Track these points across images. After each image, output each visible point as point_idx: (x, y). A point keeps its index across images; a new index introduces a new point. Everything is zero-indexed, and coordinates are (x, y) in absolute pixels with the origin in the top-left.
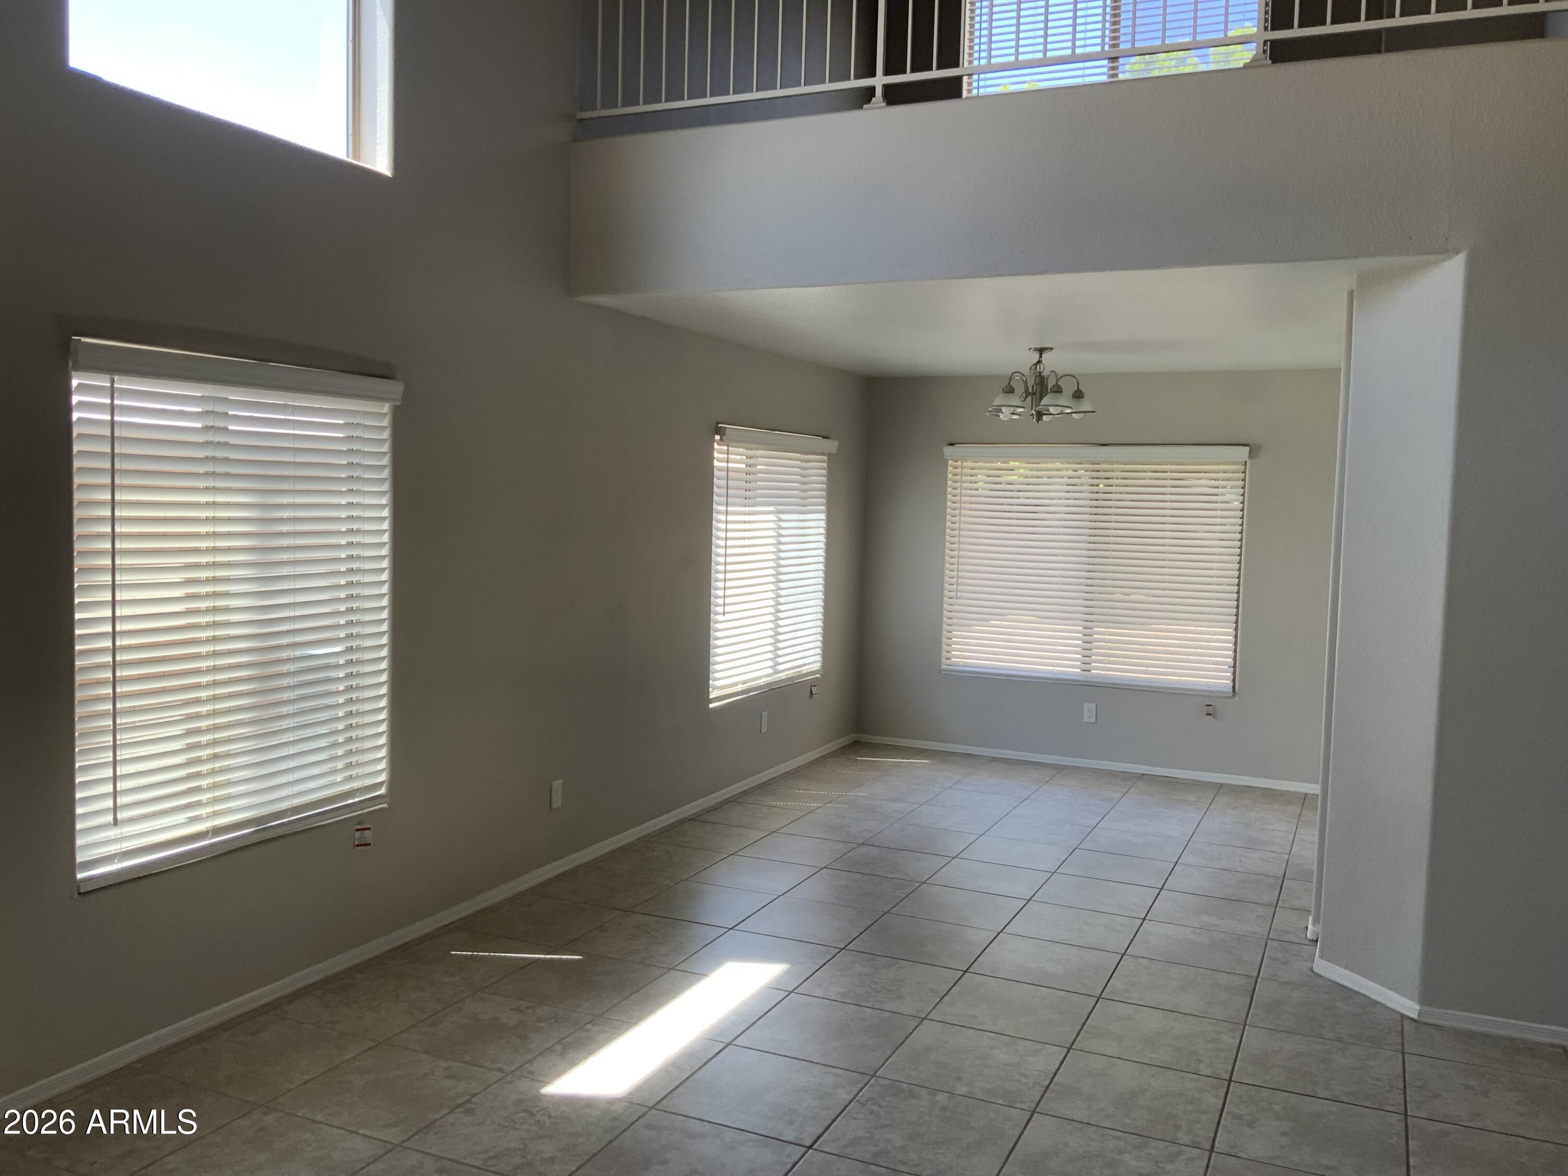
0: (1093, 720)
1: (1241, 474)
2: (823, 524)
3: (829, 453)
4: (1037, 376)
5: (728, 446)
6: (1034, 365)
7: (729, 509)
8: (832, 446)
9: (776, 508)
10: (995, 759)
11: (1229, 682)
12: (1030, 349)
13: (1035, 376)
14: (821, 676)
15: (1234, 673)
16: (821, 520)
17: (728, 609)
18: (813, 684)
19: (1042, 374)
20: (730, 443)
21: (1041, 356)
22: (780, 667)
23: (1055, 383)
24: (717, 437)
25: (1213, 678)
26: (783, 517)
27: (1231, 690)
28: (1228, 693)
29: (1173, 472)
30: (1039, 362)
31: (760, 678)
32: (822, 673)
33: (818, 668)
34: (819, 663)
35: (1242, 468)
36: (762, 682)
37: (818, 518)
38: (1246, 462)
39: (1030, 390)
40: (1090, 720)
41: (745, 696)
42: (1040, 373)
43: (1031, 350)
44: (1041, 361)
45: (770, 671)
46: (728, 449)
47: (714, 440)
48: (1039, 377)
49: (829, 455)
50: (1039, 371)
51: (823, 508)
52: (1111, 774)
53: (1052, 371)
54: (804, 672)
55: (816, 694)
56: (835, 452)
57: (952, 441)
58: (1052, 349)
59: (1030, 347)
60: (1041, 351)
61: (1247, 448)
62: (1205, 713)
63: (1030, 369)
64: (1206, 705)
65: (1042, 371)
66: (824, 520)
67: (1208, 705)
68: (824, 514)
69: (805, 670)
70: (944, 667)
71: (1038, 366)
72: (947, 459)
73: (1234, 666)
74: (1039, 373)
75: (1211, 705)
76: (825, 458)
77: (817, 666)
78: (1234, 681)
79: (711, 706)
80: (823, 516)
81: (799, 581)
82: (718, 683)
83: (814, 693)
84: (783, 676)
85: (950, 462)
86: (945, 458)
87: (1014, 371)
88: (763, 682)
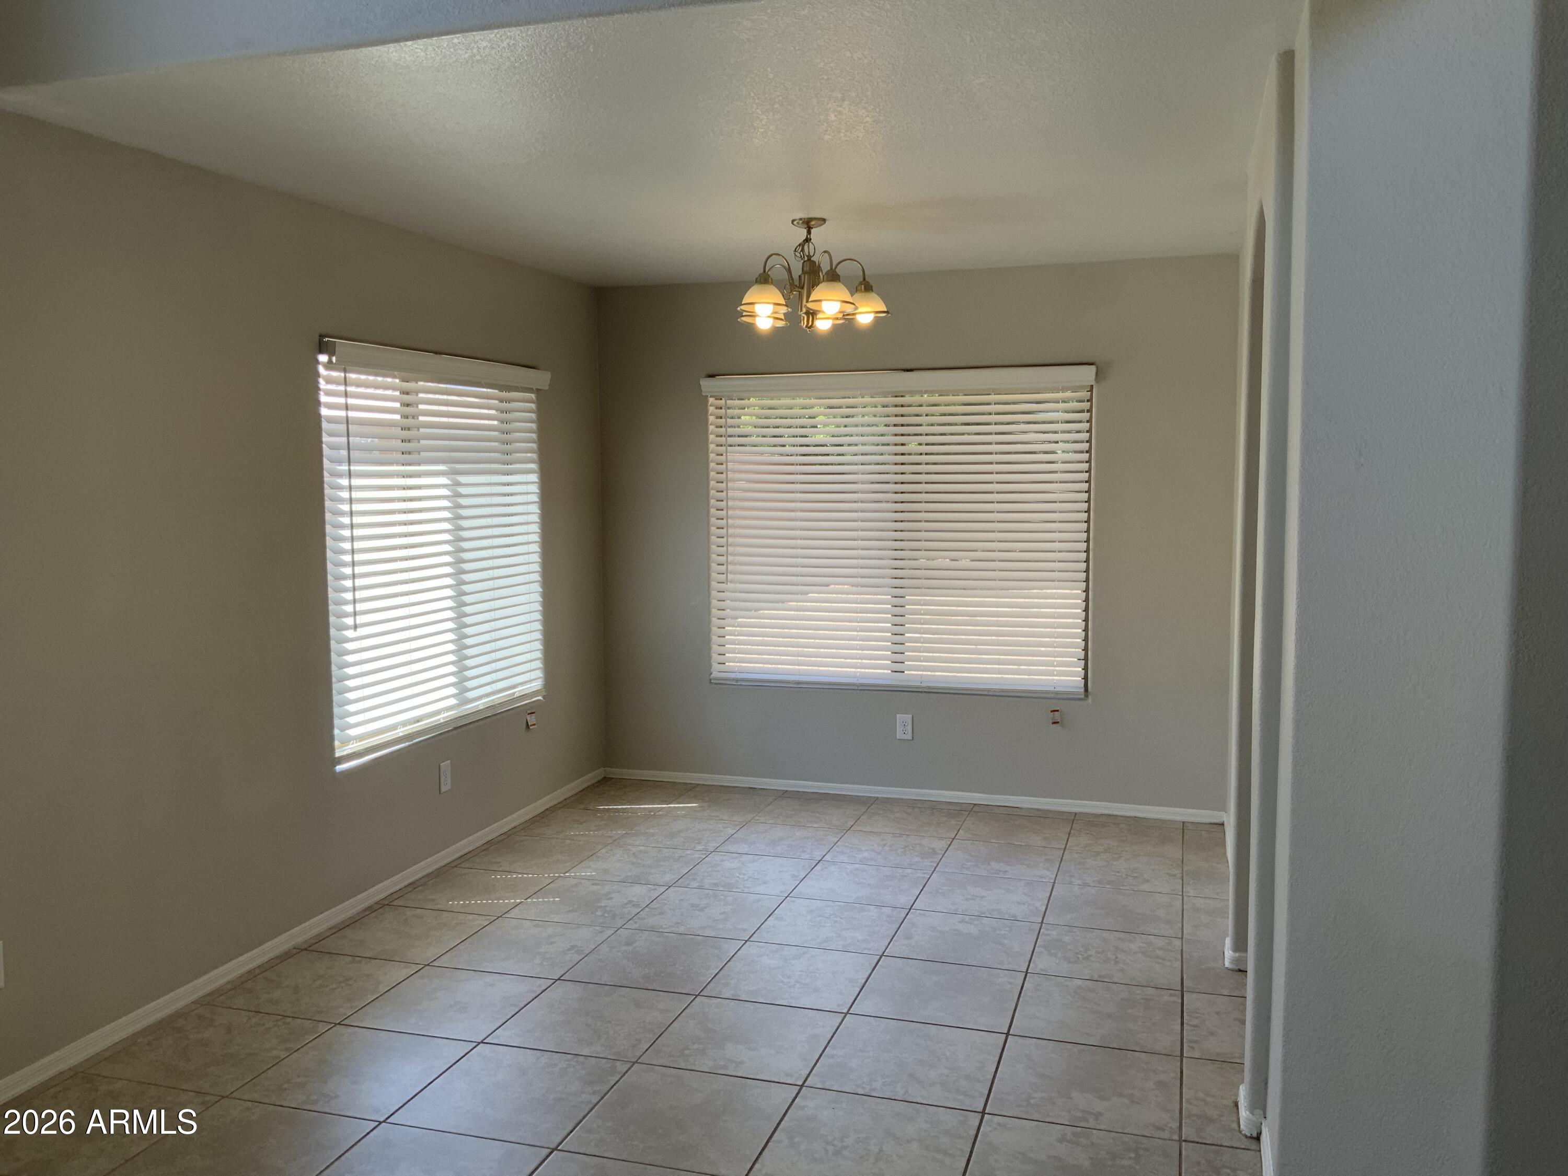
0: (909, 736)
1: (1086, 403)
2: (535, 488)
3: (537, 389)
4: (804, 262)
5: (345, 371)
6: (799, 245)
7: (352, 468)
8: (542, 379)
9: (449, 467)
10: (785, 794)
11: (1079, 680)
12: (793, 221)
13: (802, 261)
14: (544, 698)
15: (1086, 668)
16: (533, 483)
17: (360, 619)
18: (531, 710)
19: (812, 259)
20: (348, 368)
21: (809, 232)
22: (470, 695)
23: (829, 269)
24: (323, 358)
25: (1060, 674)
26: (463, 479)
27: (1083, 690)
28: (1077, 693)
29: (999, 404)
30: (808, 240)
31: (438, 712)
32: (544, 693)
33: (539, 688)
34: (540, 680)
35: (1085, 394)
36: (442, 718)
37: (525, 481)
38: (1092, 386)
39: (797, 283)
40: (905, 737)
41: (407, 744)
42: (809, 257)
43: (795, 223)
44: (811, 239)
45: (453, 701)
46: (345, 375)
47: (317, 362)
48: (808, 263)
49: (538, 391)
50: (807, 254)
51: (533, 466)
52: (934, 807)
53: (825, 252)
54: (517, 695)
55: (534, 725)
56: (547, 388)
57: (711, 373)
58: (824, 220)
59: (794, 218)
60: (808, 224)
61: (1093, 368)
62: (1051, 721)
63: (795, 251)
64: (1051, 711)
65: (812, 254)
66: (536, 482)
67: (1054, 711)
68: (536, 475)
69: (518, 691)
70: (715, 674)
71: (806, 247)
72: (707, 396)
73: (1086, 659)
74: (807, 256)
75: (1058, 711)
76: (533, 396)
77: (537, 685)
78: (1086, 678)
79: (340, 768)
80: (534, 477)
81: (495, 571)
82: (352, 732)
83: (529, 724)
84: (480, 704)
85: (711, 400)
86: (704, 394)
87: (772, 253)
88: (444, 718)
